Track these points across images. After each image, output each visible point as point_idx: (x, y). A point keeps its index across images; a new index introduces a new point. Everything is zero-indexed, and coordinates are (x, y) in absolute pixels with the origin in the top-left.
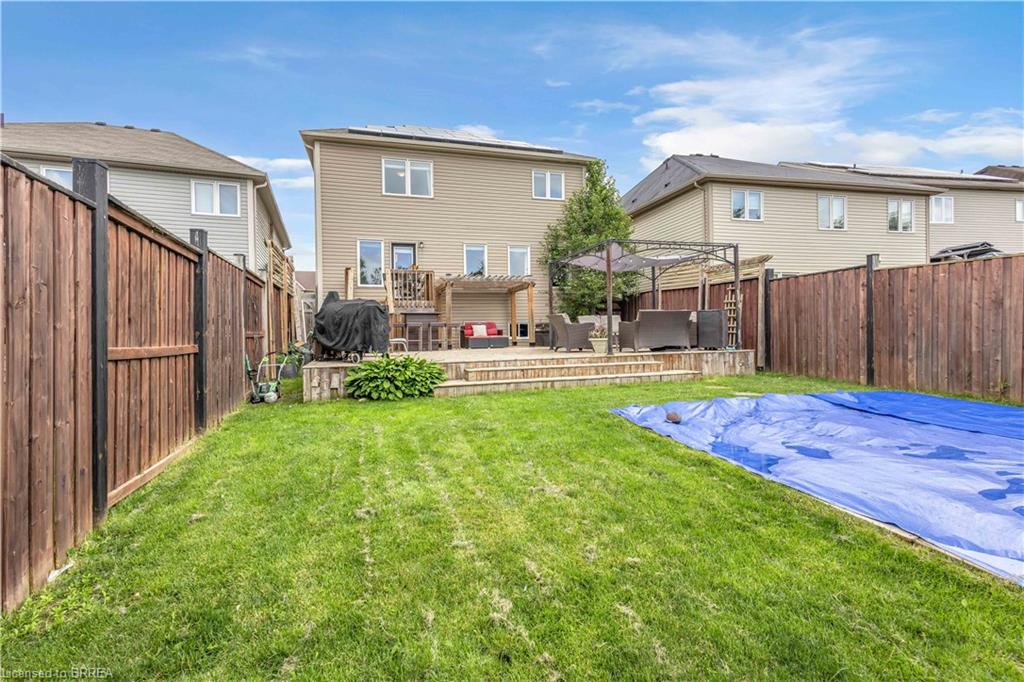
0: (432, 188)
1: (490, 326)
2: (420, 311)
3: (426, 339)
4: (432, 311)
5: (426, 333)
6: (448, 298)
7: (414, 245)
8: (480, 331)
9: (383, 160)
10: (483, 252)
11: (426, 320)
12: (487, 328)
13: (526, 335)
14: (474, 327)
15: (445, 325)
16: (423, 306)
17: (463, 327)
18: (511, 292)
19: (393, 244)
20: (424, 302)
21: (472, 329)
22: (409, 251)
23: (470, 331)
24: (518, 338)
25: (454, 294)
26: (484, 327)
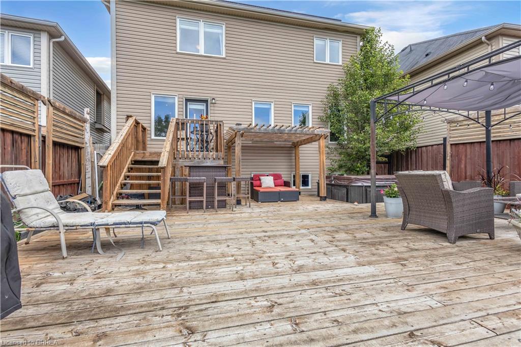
0: (224, 48)
1: (277, 177)
2: (209, 163)
3: (211, 195)
4: (221, 163)
5: (211, 188)
6: (238, 149)
7: (206, 101)
8: (268, 182)
9: (178, 20)
10: (270, 109)
11: (212, 173)
12: (274, 180)
13: (307, 185)
14: (262, 178)
15: (234, 179)
16: (211, 159)
17: (252, 179)
18: (295, 146)
19: (187, 100)
20: (213, 154)
21: (260, 180)
22: (201, 107)
23: (258, 182)
24: (301, 188)
25: (244, 148)
26: (272, 178)
